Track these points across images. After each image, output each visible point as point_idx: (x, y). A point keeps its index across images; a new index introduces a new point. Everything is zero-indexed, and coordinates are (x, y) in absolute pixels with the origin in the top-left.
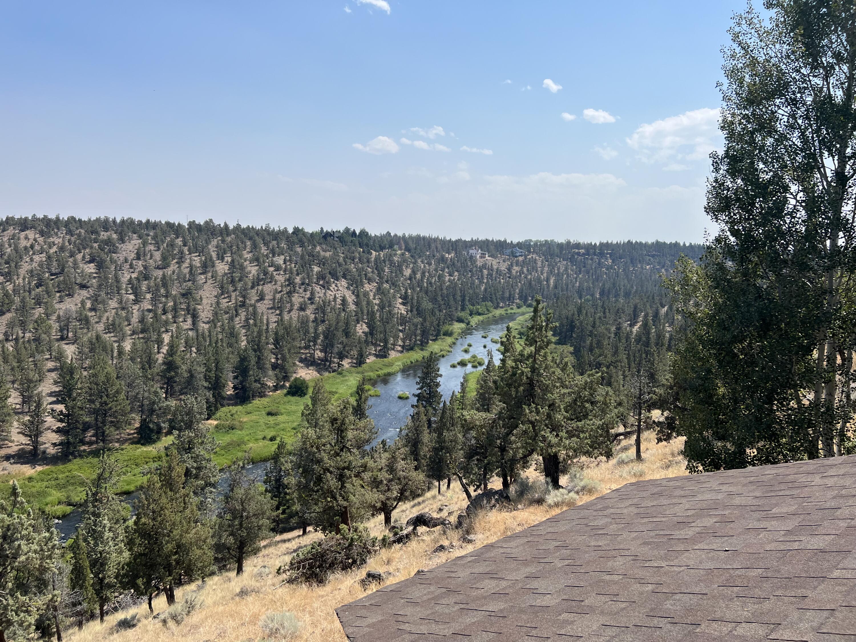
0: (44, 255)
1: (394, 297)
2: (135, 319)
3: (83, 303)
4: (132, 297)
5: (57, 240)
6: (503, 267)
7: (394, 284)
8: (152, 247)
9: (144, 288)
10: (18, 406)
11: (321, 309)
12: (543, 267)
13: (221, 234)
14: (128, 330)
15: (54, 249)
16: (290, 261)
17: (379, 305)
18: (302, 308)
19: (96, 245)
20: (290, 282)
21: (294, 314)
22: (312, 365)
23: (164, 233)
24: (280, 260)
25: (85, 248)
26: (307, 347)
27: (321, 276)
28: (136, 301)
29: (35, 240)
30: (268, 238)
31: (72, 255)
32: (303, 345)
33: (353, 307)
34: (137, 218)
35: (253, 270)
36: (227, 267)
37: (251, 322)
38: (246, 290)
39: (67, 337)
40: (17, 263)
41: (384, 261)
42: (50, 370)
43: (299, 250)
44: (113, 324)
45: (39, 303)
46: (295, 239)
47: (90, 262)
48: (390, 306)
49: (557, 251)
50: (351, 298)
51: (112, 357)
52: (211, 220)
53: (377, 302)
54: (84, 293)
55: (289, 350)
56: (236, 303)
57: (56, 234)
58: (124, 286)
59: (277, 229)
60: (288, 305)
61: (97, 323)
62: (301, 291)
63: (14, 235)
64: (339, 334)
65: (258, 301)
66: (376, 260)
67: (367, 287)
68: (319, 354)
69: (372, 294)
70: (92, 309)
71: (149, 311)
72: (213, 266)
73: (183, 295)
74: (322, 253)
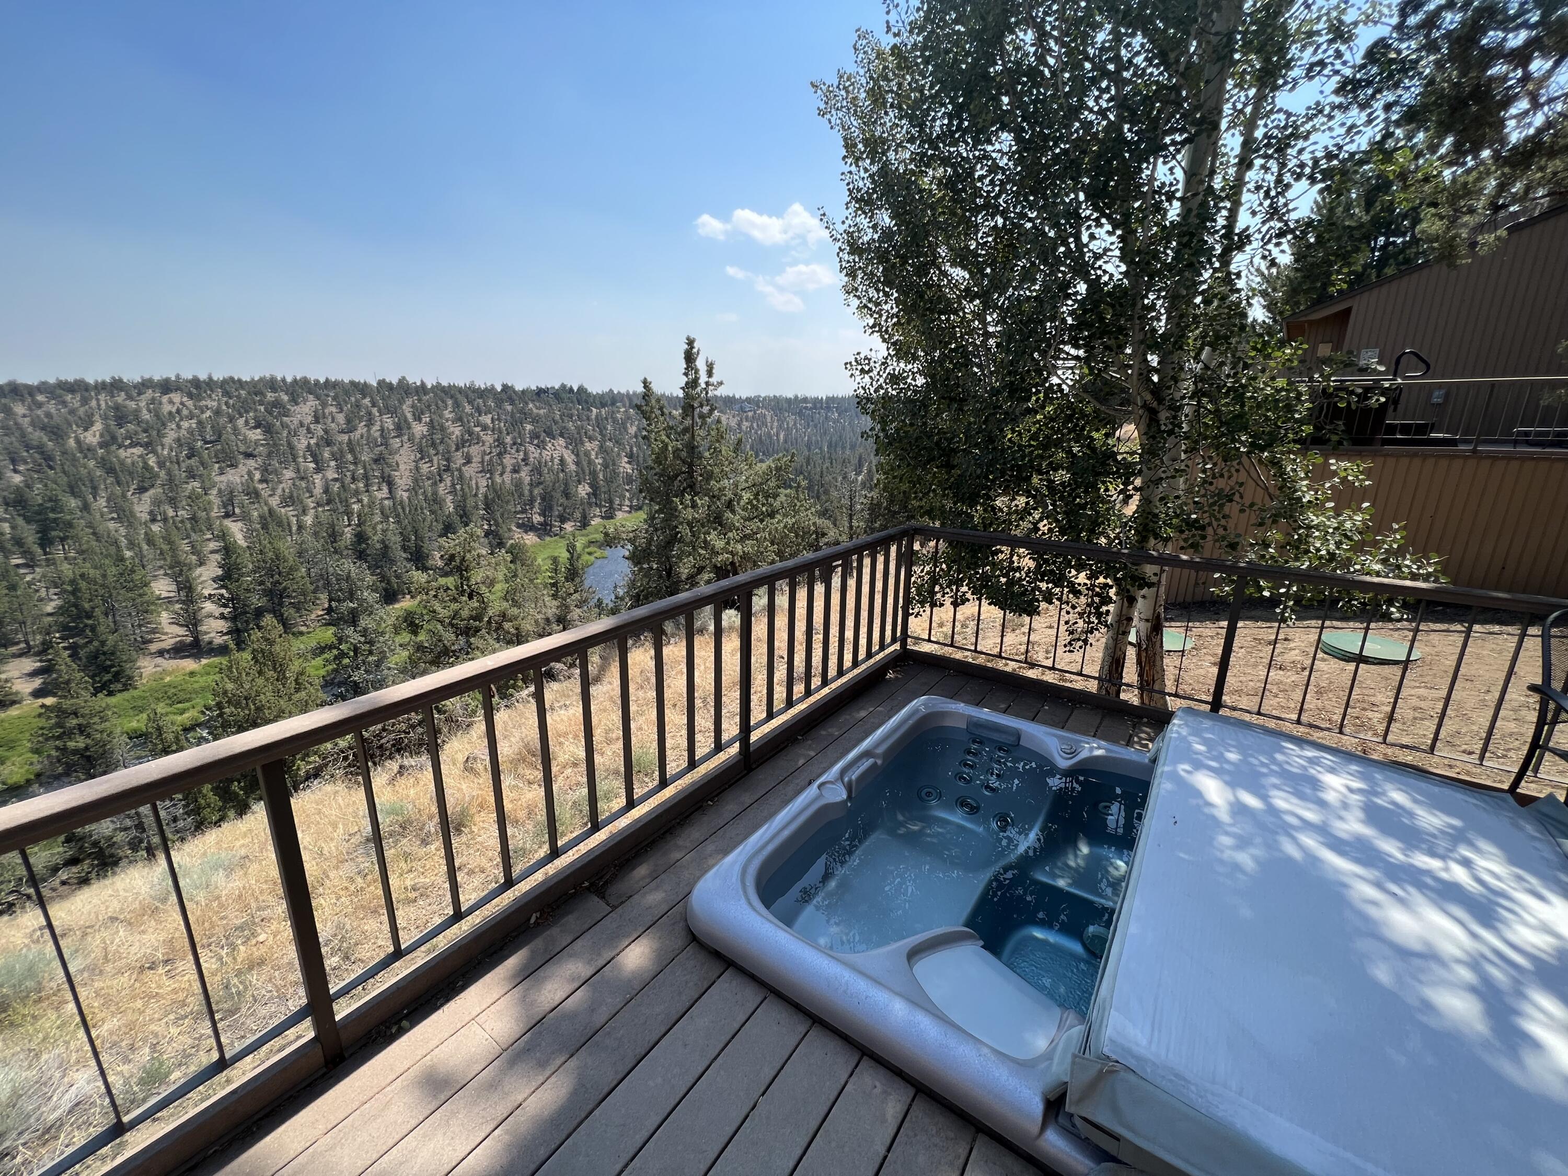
0: (194, 421)
1: (619, 455)
2: (318, 490)
3: (250, 473)
4: (313, 465)
5: (209, 403)
6: (733, 423)
7: (618, 442)
8: (334, 409)
9: (326, 455)
10: (172, 594)
11: (537, 470)
12: (772, 422)
13: (417, 393)
14: (310, 503)
15: (208, 413)
16: (499, 419)
17: (602, 465)
18: (516, 470)
19: (262, 408)
20: (500, 442)
21: (507, 477)
22: (531, 530)
23: (347, 393)
24: (487, 419)
25: (247, 412)
26: (524, 511)
27: (535, 435)
28: (318, 470)
29: (182, 403)
30: (472, 396)
31: (231, 419)
32: (519, 508)
33: (573, 467)
34: (312, 378)
35: (456, 431)
36: (425, 429)
37: (458, 487)
38: (449, 452)
39: (234, 513)
40: (159, 431)
41: (606, 419)
42: (212, 552)
43: (509, 408)
44: (291, 497)
45: (191, 475)
46: (504, 396)
47: (256, 427)
48: (614, 464)
49: (785, 405)
50: (570, 458)
51: (290, 531)
52: (404, 378)
53: (600, 461)
54: (251, 463)
55: (502, 515)
56: (439, 468)
57: (210, 396)
58: (301, 453)
59: (483, 387)
60: (500, 468)
61: (270, 496)
62: (513, 451)
63: (153, 399)
64: (558, 495)
65: (464, 464)
66: (597, 416)
67: (588, 446)
68: (537, 519)
69: (593, 453)
70: (261, 481)
71: (336, 480)
72: (409, 428)
73: (376, 461)
74: (535, 411)
